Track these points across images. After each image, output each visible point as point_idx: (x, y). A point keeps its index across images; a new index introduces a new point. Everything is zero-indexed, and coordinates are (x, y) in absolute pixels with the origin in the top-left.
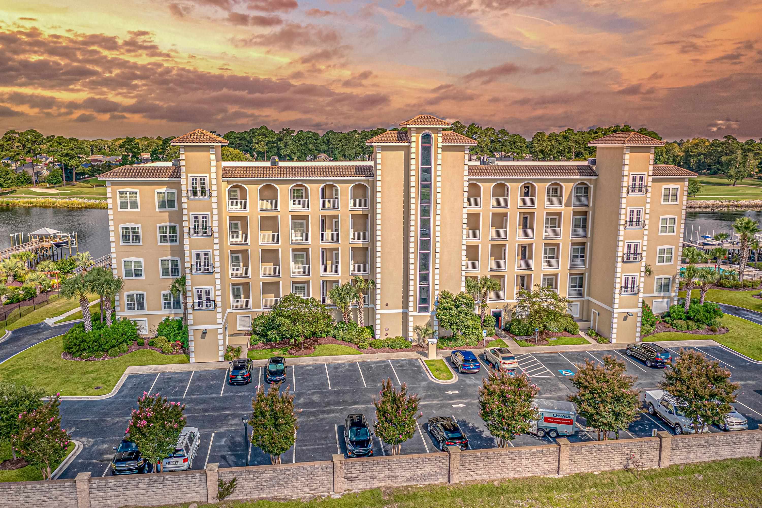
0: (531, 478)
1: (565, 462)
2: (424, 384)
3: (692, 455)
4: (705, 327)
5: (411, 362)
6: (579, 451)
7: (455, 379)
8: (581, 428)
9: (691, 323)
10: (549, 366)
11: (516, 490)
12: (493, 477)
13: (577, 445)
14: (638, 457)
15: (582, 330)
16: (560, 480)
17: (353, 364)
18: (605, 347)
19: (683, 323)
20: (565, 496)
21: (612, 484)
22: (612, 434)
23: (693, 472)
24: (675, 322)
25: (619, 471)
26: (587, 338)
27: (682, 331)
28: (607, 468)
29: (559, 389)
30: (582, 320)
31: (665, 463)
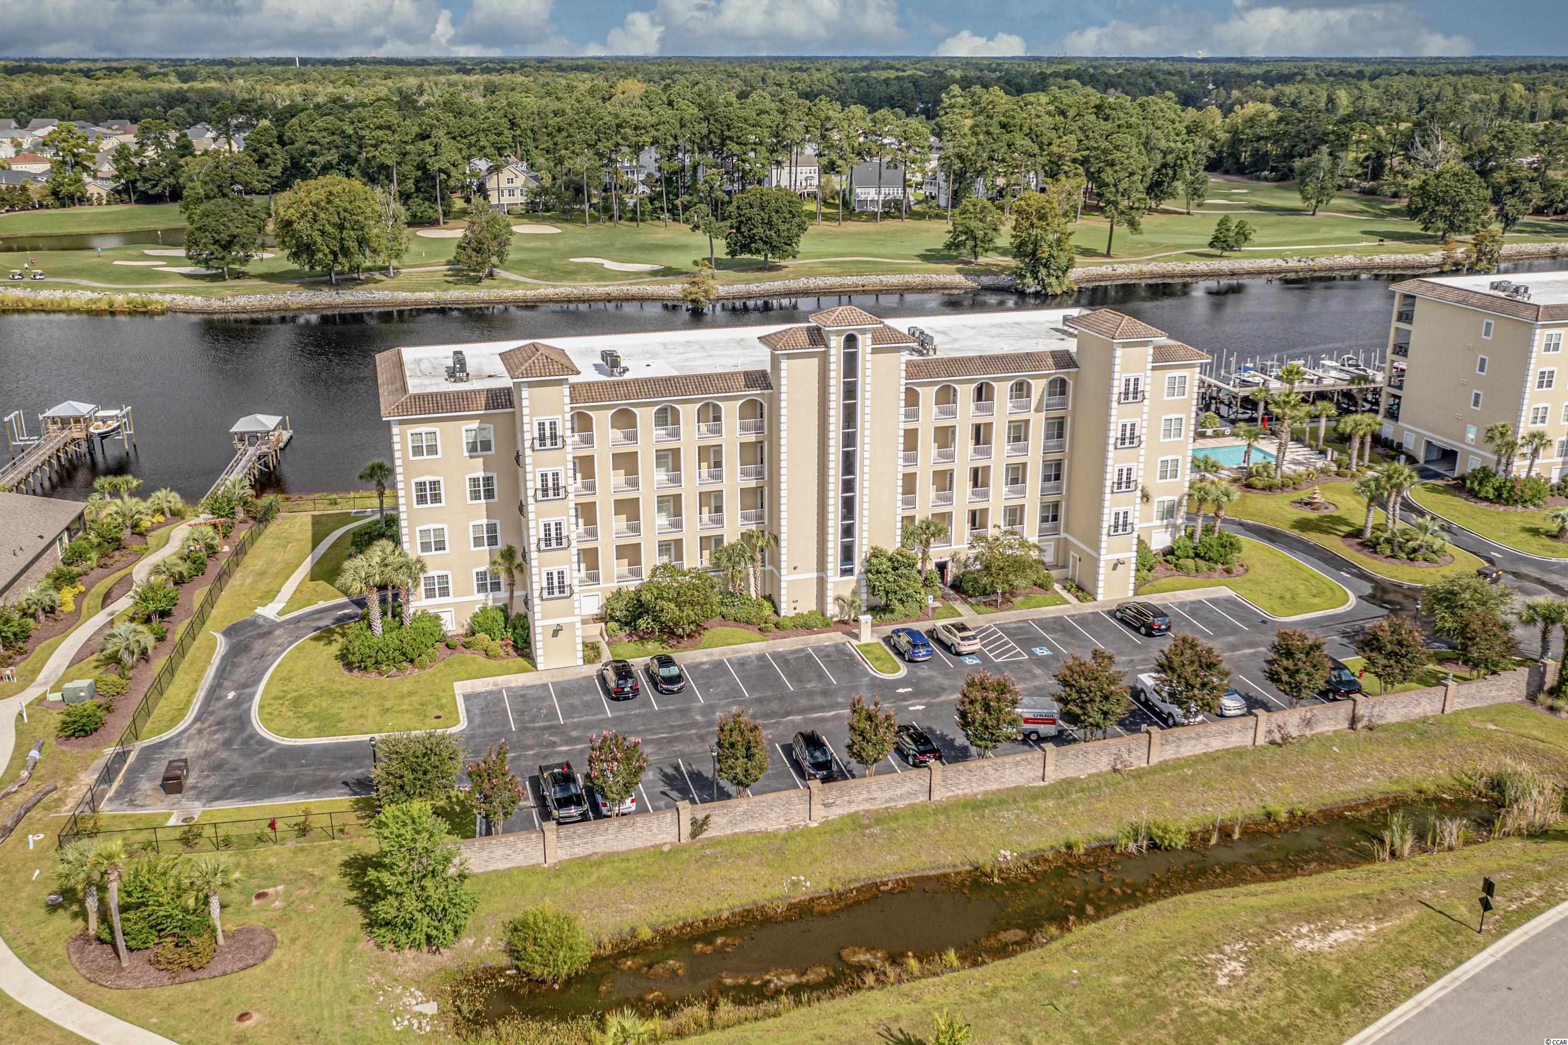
0: (1015, 788)
1: (1050, 768)
2: (865, 680)
3: (1182, 749)
4: (1220, 566)
5: (840, 649)
6: (1065, 756)
7: (903, 671)
8: (1065, 726)
9: (1201, 563)
10: (1019, 642)
11: (1002, 802)
12: (976, 790)
13: (1063, 749)
14: (1125, 756)
15: (1057, 581)
16: (1045, 788)
17: (761, 658)
18: (1088, 608)
19: (1190, 563)
20: (1051, 803)
21: (1099, 786)
22: (1099, 733)
23: (1183, 767)
24: (1181, 561)
25: (1108, 773)
26: (1064, 593)
27: (1188, 575)
28: (1094, 771)
29: (1035, 676)
30: (1056, 566)
31: (1154, 760)
